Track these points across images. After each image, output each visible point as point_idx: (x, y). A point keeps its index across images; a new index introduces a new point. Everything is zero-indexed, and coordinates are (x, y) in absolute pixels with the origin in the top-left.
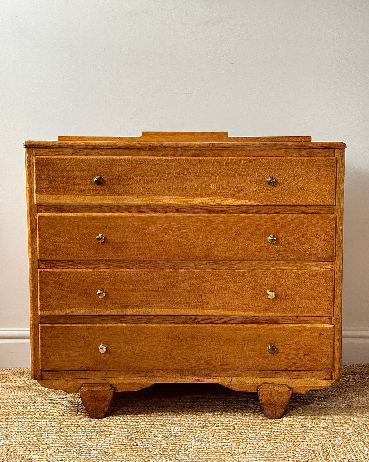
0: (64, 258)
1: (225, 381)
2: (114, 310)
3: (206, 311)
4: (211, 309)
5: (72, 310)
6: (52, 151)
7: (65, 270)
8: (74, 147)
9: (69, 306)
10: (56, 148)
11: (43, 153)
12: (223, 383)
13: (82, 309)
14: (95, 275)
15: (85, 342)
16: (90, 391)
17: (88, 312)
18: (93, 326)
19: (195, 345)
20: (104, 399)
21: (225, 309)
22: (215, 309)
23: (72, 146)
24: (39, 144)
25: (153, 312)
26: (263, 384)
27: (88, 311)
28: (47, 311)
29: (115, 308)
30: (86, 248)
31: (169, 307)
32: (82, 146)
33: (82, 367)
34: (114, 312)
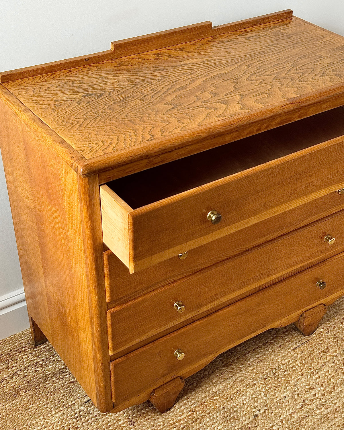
0: (138, 288)
1: (275, 325)
2: (189, 314)
3: (272, 277)
4: (277, 273)
5: (147, 334)
6: (121, 170)
7: (139, 300)
8: (149, 157)
9: (144, 332)
10: (127, 164)
11: (109, 177)
12: (274, 327)
13: (158, 329)
14: (172, 291)
15: (160, 357)
16: (164, 393)
17: (163, 329)
18: (168, 339)
19: (259, 310)
20: (176, 393)
21: (287, 268)
22: (280, 271)
23: (147, 156)
24: (104, 166)
25: (225, 299)
26: (305, 312)
27: (164, 327)
28: (120, 348)
29: (190, 312)
30: (163, 268)
31: (241, 288)
32: (159, 152)
33: (157, 378)
34: (189, 316)
